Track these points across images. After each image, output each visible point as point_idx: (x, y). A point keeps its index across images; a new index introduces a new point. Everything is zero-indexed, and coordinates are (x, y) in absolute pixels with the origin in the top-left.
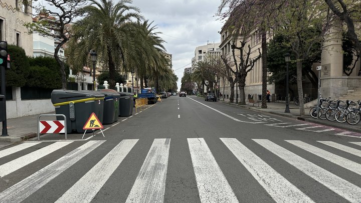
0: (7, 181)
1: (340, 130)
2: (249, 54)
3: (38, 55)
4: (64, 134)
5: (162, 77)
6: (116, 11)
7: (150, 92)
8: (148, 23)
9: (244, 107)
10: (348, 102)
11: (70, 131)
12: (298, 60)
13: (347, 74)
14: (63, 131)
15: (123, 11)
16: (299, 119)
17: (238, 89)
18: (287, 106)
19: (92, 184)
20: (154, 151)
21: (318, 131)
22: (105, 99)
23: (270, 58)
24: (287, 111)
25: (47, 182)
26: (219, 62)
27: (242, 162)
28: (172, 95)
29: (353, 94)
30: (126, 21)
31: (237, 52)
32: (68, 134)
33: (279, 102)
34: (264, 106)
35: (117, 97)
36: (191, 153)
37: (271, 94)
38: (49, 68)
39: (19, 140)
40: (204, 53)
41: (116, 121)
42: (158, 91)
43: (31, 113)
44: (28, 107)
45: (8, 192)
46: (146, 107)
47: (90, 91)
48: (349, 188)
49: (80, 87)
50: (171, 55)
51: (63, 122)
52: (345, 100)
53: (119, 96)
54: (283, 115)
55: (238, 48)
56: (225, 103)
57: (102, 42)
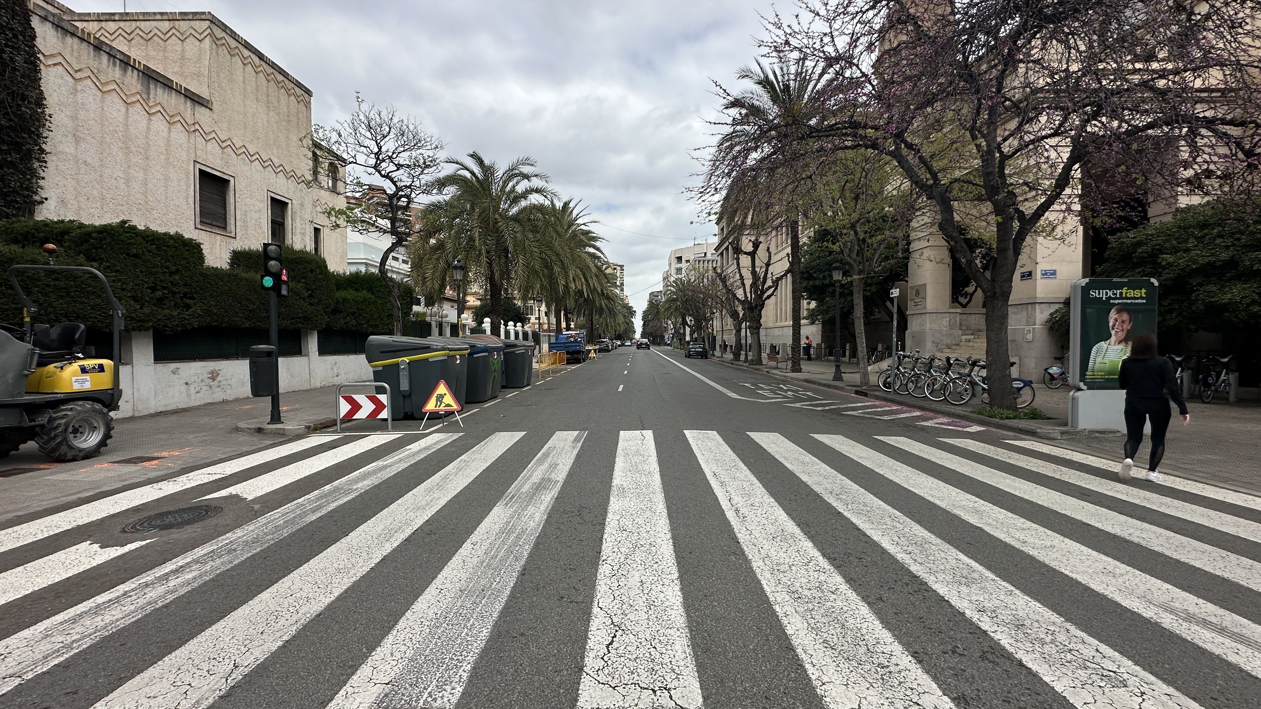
0: (257, 507)
1: (932, 414)
2: (768, 265)
3: (353, 269)
4: (386, 420)
5: (601, 311)
6: (506, 183)
7: (572, 339)
8: (571, 205)
9: (759, 370)
10: (948, 359)
11: (402, 416)
12: (855, 277)
13: (960, 304)
14: (384, 414)
15: (517, 183)
16: (857, 393)
17: (748, 334)
18: (838, 367)
19: (412, 514)
20: (546, 455)
21: (886, 418)
22: (469, 354)
23: (808, 272)
24: (838, 377)
25: (330, 509)
26: (713, 282)
27: (709, 476)
28: (623, 345)
29: (971, 344)
30: (523, 203)
31: (745, 261)
32: (393, 420)
33: (828, 361)
34: (796, 368)
35: (497, 349)
36: (617, 459)
37: (814, 344)
38: (373, 293)
39: (302, 431)
40: (688, 261)
41: (494, 397)
42: (592, 338)
43: (337, 381)
44: (332, 369)
45: (251, 527)
46: (562, 370)
47: (454, 339)
48: (898, 525)
49: (435, 330)
50: (622, 266)
51: (383, 398)
52: (943, 356)
53: (500, 347)
54: (829, 386)
55: (746, 253)
56: (722, 362)
57: (477, 243)
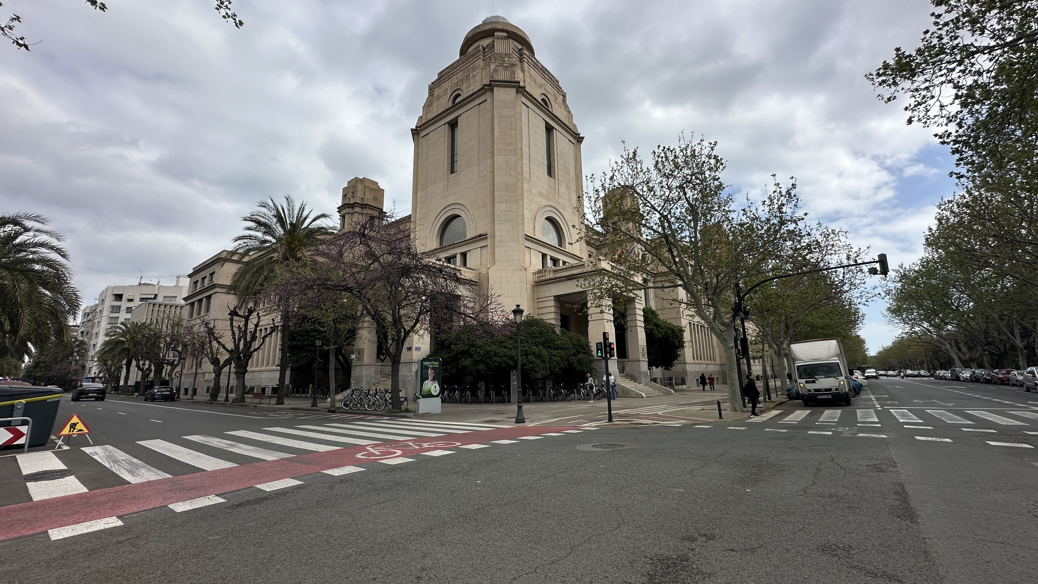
9: (245, 406)
13: (381, 359)
14: (22, 441)
16: (329, 411)
17: (232, 377)
18: (315, 398)
24: (314, 405)
34: (280, 402)
40: (130, 300)
51: (24, 429)
52: (374, 388)
54: (310, 410)
55: (241, 316)
